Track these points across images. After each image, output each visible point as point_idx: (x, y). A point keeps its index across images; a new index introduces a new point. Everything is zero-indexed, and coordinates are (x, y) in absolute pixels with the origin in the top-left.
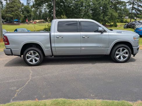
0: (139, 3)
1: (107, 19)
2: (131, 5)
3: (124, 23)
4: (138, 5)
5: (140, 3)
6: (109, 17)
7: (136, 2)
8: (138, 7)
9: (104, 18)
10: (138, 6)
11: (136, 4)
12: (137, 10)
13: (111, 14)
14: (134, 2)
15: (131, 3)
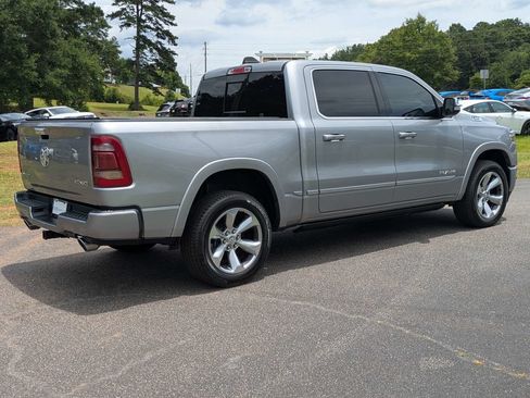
0: (161, 22)
1: (57, 83)
2: (129, 25)
3: (107, 102)
4: (158, 28)
5: (165, 22)
6: (66, 72)
7: (150, 19)
8: (160, 40)
9: (42, 75)
10: (158, 35)
11: (152, 26)
12: (157, 49)
13: (74, 58)
14: (143, 17)
15: (129, 18)
